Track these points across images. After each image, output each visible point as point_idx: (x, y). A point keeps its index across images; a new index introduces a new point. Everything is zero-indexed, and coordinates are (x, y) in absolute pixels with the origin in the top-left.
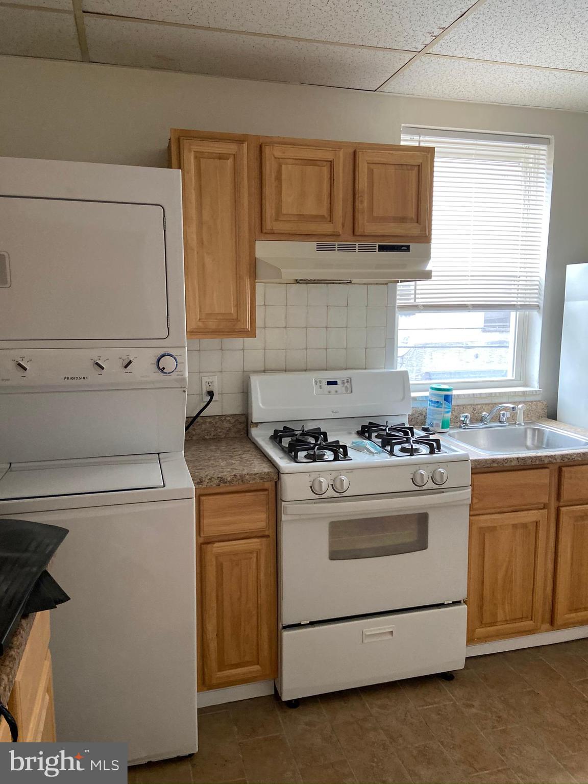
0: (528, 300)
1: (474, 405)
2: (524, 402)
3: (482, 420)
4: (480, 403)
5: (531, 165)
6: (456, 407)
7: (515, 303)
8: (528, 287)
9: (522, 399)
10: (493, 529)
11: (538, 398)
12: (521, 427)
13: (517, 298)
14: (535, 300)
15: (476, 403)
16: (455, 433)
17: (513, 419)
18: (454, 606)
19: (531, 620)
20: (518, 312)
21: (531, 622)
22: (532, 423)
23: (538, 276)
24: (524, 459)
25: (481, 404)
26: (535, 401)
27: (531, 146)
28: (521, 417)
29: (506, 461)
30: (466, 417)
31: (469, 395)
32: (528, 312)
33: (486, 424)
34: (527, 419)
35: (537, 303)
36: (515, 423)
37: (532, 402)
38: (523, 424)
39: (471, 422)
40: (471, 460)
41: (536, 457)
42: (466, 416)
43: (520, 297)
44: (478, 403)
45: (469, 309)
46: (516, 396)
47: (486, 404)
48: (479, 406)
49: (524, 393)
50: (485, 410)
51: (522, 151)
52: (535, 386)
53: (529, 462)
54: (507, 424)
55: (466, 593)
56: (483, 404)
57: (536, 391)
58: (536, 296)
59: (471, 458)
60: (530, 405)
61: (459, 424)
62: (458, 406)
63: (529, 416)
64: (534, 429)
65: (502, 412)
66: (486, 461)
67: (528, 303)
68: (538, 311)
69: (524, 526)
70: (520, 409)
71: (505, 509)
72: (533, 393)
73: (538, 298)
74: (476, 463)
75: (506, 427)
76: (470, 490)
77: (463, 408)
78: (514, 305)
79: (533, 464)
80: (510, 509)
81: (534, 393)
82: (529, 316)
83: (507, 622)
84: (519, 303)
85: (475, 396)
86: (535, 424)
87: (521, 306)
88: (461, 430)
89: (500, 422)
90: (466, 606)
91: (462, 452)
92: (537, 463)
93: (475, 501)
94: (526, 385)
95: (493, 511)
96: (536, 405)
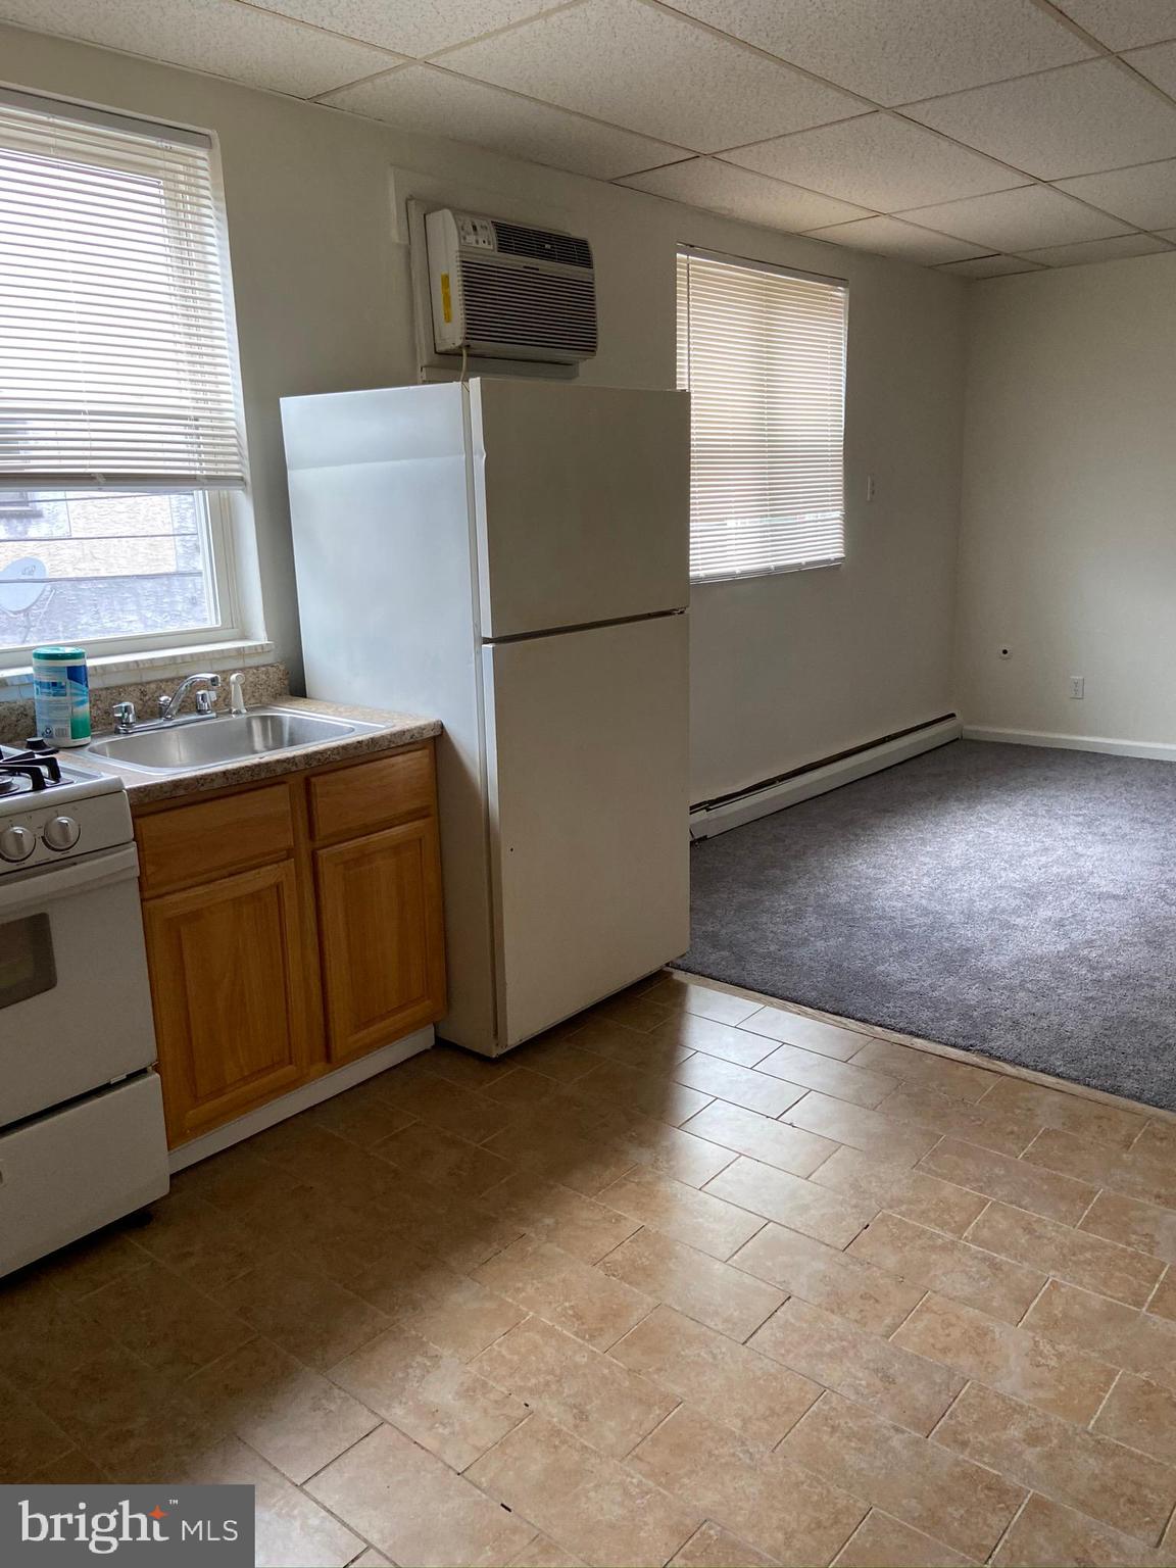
0: (222, 466)
1: (141, 684)
2: (242, 670)
3: (161, 712)
4: (154, 678)
5: (182, 187)
6: (104, 692)
7: (198, 472)
8: (218, 441)
9: (240, 664)
10: (196, 916)
11: (269, 659)
12: (241, 717)
13: (200, 461)
14: (236, 466)
15: (144, 679)
16: (103, 744)
17: (224, 705)
18: (133, 1082)
19: (291, 1064)
20: (206, 492)
21: (290, 1067)
22: (264, 707)
23: (233, 420)
24: (236, 772)
25: (156, 681)
26: (264, 666)
27: (176, 147)
28: (238, 699)
29: (202, 781)
30: (127, 709)
31: (127, 664)
32: (225, 492)
33: (170, 719)
34: (253, 701)
35: (239, 474)
36: (230, 712)
37: (257, 668)
38: (245, 711)
39: (139, 718)
40: (129, 791)
41: (259, 765)
42: (126, 707)
43: (206, 461)
44: (149, 679)
45: (98, 484)
46: (224, 658)
47: (167, 680)
48: (153, 686)
49: (240, 652)
50: (167, 692)
51: (158, 153)
52: (260, 637)
53: (247, 777)
54: (214, 715)
55: (155, 1049)
56: (161, 681)
57: (262, 646)
58: (235, 458)
59: (126, 787)
60: (254, 674)
61: (114, 725)
62: (107, 689)
63: (256, 694)
64: (264, 719)
65: (200, 693)
66: (160, 787)
67: (223, 474)
68: (243, 490)
69: (255, 896)
70: (234, 683)
71: (214, 874)
72: (256, 650)
73: (239, 465)
74: (141, 795)
75: (212, 720)
76: (133, 849)
77: (119, 691)
78: (194, 478)
79: (255, 778)
80: (224, 872)
81: (260, 651)
82: (229, 498)
83: (245, 1080)
84: (205, 473)
85: (141, 666)
86: (266, 708)
87: (208, 478)
88: (117, 738)
89: (200, 712)
90: (157, 1075)
91: (107, 777)
92: (263, 776)
93: (150, 869)
94: (244, 637)
95: (190, 882)
96: (267, 673)
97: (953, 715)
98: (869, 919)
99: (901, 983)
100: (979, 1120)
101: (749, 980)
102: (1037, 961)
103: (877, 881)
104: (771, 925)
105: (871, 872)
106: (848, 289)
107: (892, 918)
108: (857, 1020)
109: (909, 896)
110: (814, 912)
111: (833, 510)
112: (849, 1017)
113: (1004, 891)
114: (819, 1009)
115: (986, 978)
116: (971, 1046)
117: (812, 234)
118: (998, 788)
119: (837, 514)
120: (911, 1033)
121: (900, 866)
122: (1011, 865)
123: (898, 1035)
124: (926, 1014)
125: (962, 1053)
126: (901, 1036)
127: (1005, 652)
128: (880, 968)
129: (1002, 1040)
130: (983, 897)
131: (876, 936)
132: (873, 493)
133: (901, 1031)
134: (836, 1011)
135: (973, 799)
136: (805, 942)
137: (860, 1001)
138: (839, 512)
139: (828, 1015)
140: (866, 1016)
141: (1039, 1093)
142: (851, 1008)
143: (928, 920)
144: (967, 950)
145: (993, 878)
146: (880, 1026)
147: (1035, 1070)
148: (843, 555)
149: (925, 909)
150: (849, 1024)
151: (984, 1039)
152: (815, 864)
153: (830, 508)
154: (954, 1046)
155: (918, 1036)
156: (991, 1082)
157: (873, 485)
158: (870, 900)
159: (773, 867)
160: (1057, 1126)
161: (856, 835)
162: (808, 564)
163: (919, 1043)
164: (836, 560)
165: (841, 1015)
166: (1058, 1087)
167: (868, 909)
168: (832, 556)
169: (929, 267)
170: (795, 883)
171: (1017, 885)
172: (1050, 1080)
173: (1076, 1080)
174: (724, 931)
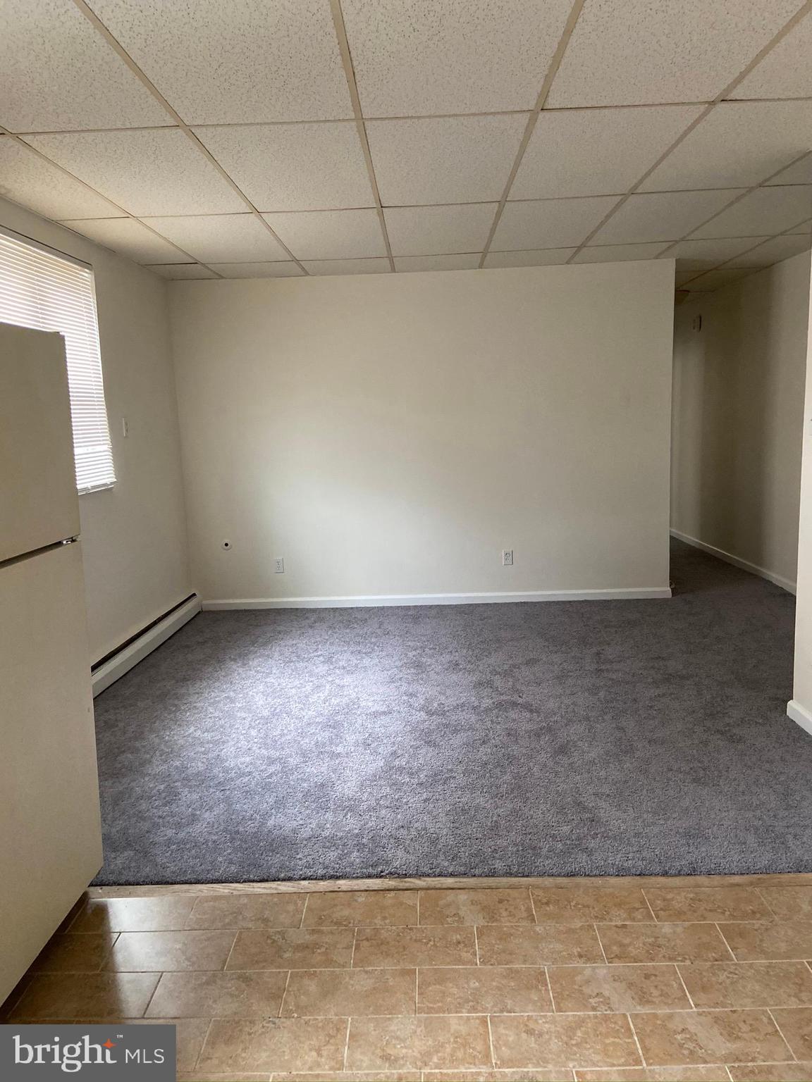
97: (194, 595)
98: (232, 779)
99: (294, 831)
100: (430, 941)
101: (168, 874)
102: (374, 778)
103: (216, 743)
104: (155, 811)
105: (207, 736)
106: (93, 273)
107: (250, 773)
108: (284, 880)
109: (249, 749)
110: (185, 786)
111: (104, 444)
112: (275, 880)
113: (313, 727)
114: (245, 882)
115: (350, 807)
116: (382, 872)
117: (68, 224)
118: (253, 644)
119: (106, 447)
120: (331, 877)
121: (227, 725)
122: (304, 704)
123: (322, 883)
124: (333, 855)
125: (378, 881)
126: (326, 883)
127: (226, 545)
128: (271, 823)
129: (400, 858)
130: (302, 734)
131: (248, 793)
132: (127, 431)
133: (323, 878)
134: (261, 878)
135: (243, 657)
136: (194, 819)
137: (276, 860)
138: (107, 446)
139: (255, 884)
140: (289, 874)
141: (451, 896)
142: (273, 870)
143: (278, 767)
144: (322, 785)
145: (300, 719)
146: (304, 879)
147: (435, 876)
148: (115, 480)
149: (269, 758)
150: (280, 887)
151: (387, 863)
152: (157, 740)
153: (102, 443)
154: (369, 876)
155: (338, 878)
156: (414, 900)
157: (126, 424)
158: (222, 761)
159: (123, 752)
160: (482, 922)
161: (176, 706)
162: (94, 487)
163: (343, 884)
164: (112, 483)
165: (267, 881)
166: (461, 885)
167: (226, 771)
168: (108, 481)
169: (143, 266)
170: (151, 762)
171: (317, 721)
172: (450, 881)
173: (464, 875)
174: (114, 830)
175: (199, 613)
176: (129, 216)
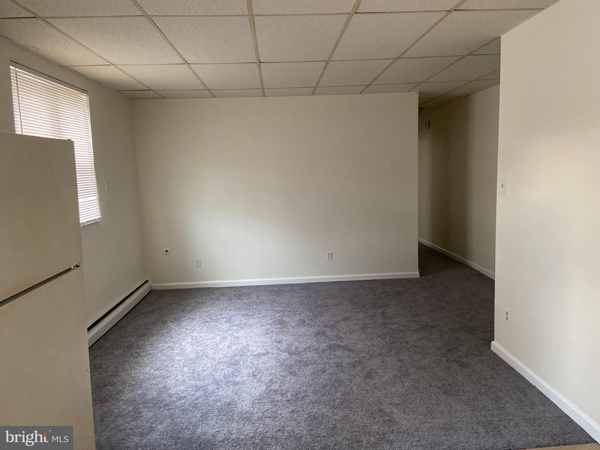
97: (147, 281)
98: (174, 402)
99: (214, 436)
102: (260, 398)
103: (164, 377)
104: (127, 425)
105: (157, 373)
106: (88, 96)
107: (185, 397)
109: (184, 381)
110: (145, 407)
111: (94, 196)
113: (222, 365)
117: (72, 68)
119: (95, 198)
121: (170, 365)
122: (216, 350)
127: (167, 251)
128: (199, 431)
130: (215, 370)
131: (184, 411)
132: (108, 187)
135: (178, 320)
136: (151, 429)
143: (202, 392)
144: (229, 404)
145: (214, 359)
148: (100, 217)
149: (196, 386)
152: (127, 377)
157: (107, 183)
158: (167, 390)
159: (106, 385)
161: (138, 353)
162: (87, 222)
164: (99, 219)
167: (170, 396)
168: (96, 218)
169: (118, 91)
170: (123, 391)
171: (224, 360)
175: (150, 291)
176: (110, 64)
